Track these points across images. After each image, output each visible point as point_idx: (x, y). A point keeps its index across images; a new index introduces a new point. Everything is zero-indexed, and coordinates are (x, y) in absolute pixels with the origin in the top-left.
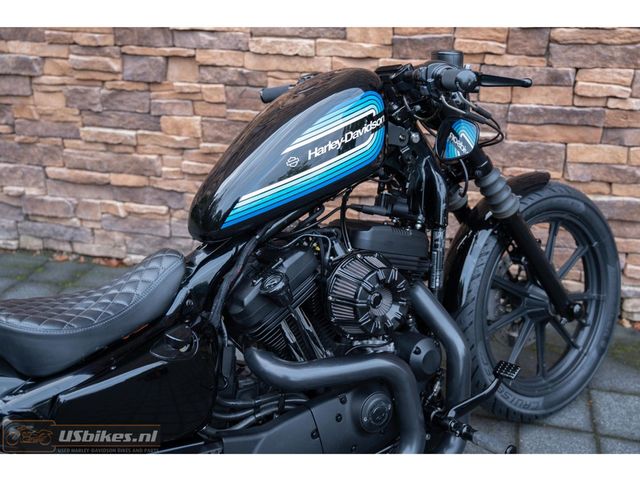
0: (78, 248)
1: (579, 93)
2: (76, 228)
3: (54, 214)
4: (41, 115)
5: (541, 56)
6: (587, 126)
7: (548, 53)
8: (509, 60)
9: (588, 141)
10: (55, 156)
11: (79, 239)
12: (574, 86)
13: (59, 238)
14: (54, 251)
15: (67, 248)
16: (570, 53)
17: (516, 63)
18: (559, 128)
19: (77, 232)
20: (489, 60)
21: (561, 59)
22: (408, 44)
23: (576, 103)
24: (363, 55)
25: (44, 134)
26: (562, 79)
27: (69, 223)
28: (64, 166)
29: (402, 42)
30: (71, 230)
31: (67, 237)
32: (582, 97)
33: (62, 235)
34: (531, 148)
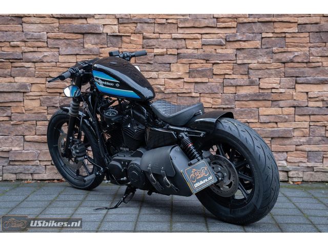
0: (36, 177)
1: (261, 87)
2: (37, 166)
3: (27, 159)
4: (26, 110)
5: (246, 75)
6: (266, 100)
7: (248, 73)
8: (234, 76)
9: (267, 106)
10: (31, 130)
11: (38, 171)
12: (259, 85)
13: (27, 172)
14: (22, 180)
15: (30, 177)
16: (256, 73)
17: (237, 77)
18: (255, 102)
19: (37, 168)
20: (227, 76)
21: (253, 75)
22: (195, 72)
23: (260, 92)
24: (178, 77)
25: (27, 119)
26: (255, 83)
27: (34, 163)
28: (36, 134)
29: (193, 71)
30: (34, 167)
31: (31, 171)
32: (262, 89)
33: (28, 170)
34: (245, 110)
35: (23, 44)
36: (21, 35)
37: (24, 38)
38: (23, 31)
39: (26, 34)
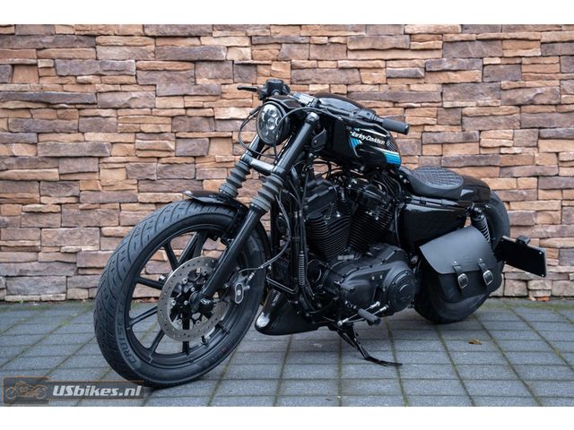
1: (483, 145)
5: (458, 125)
6: (490, 166)
7: (462, 123)
8: (439, 128)
9: (492, 176)
10: (112, 217)
12: (479, 142)
16: (475, 122)
17: (443, 129)
18: (473, 168)
20: (427, 128)
21: (470, 126)
23: (482, 152)
25: (105, 201)
26: (472, 138)
32: (484, 148)
35: (97, 79)
36: (93, 65)
37: (99, 69)
38: (97, 59)
39: (102, 64)
